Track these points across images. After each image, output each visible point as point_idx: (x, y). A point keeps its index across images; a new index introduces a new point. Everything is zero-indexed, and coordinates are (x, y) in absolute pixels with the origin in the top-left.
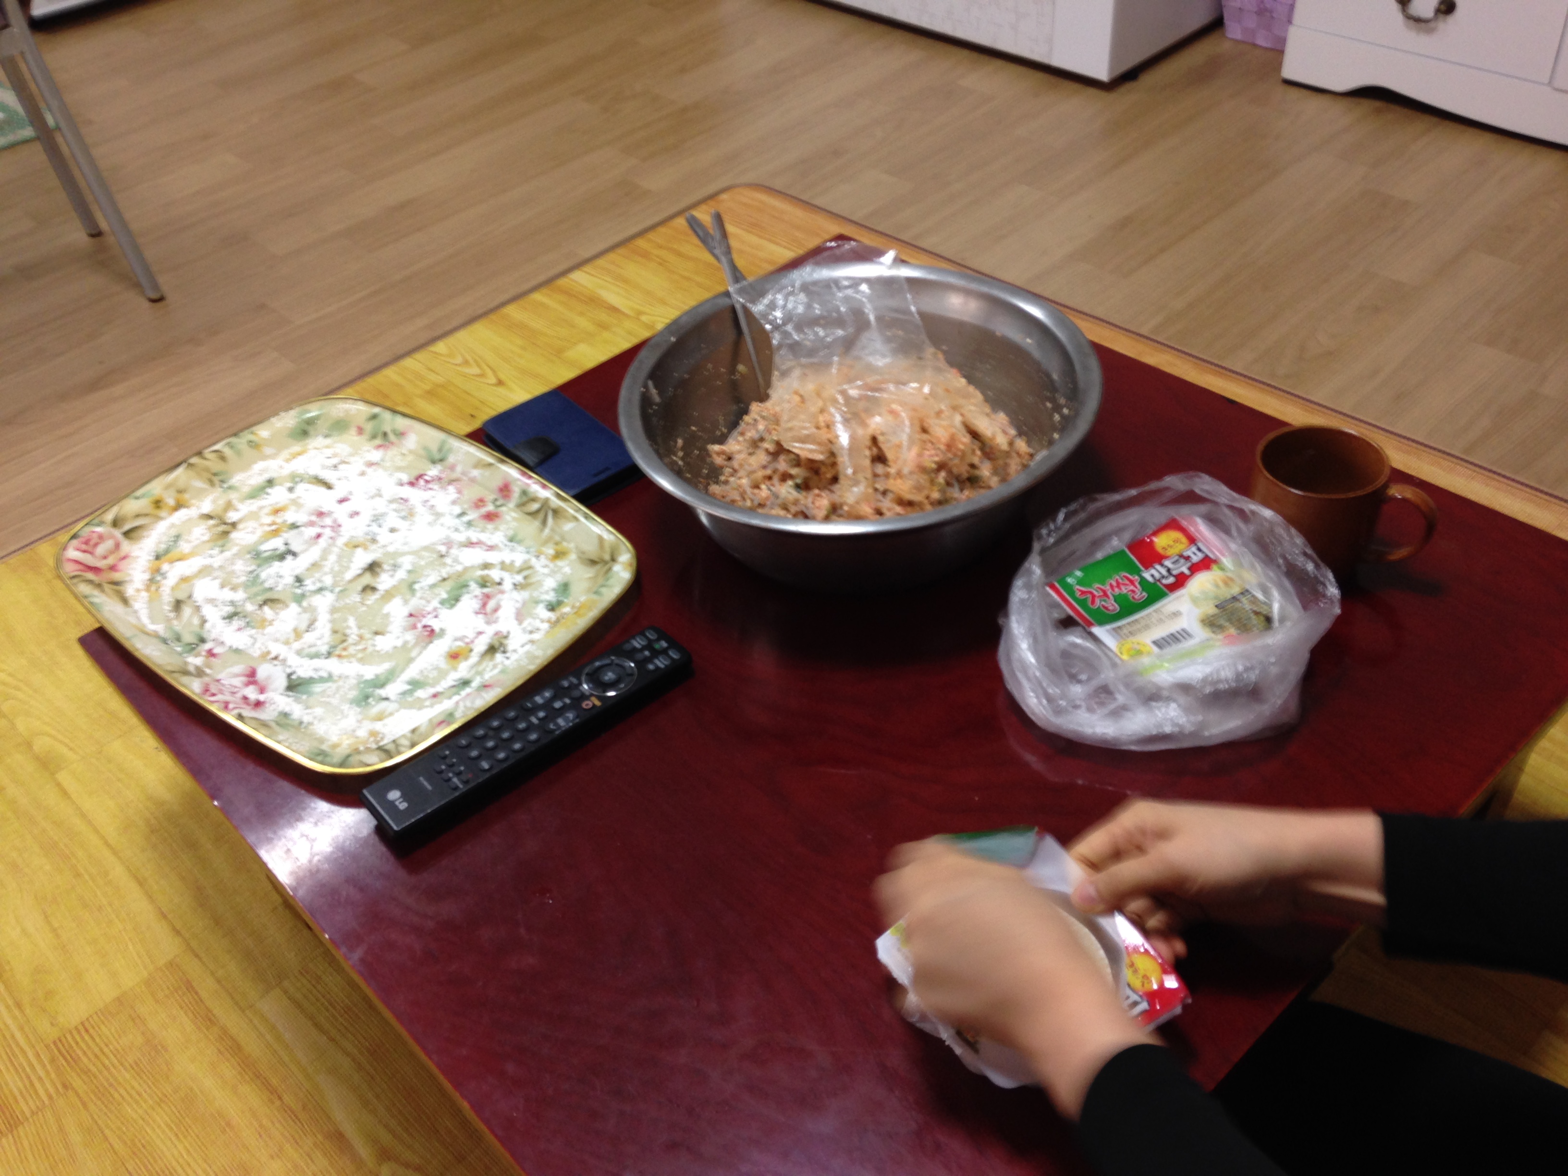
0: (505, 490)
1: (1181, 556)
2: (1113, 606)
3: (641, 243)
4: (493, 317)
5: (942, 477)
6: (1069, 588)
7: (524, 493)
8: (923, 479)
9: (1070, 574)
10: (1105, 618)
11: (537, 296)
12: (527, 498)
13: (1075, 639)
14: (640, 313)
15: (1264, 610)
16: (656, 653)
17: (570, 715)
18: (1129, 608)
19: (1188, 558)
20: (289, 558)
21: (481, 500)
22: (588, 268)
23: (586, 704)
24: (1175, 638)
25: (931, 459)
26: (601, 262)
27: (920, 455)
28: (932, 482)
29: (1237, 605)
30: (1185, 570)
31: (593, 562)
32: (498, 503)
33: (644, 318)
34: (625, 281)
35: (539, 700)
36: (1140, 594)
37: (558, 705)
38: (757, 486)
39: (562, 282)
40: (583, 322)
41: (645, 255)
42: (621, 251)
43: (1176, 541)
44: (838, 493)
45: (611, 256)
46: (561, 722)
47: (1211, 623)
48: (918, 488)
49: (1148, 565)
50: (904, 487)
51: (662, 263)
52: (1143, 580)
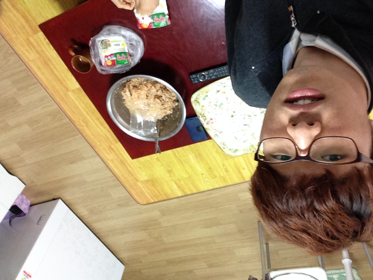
0: (207, 123)
1: (109, 60)
2: (123, 55)
3: (165, 198)
4: (199, 191)
5: (139, 88)
6: (128, 61)
7: (205, 121)
8: (142, 89)
9: (127, 64)
10: (125, 53)
11: (189, 193)
12: (205, 120)
13: (131, 52)
14: (171, 180)
15: (101, 44)
16: (194, 78)
17: (210, 72)
18: (120, 53)
19: (108, 59)
20: (245, 124)
21: (212, 123)
22: (177, 196)
23: (207, 73)
24: (117, 45)
25: (139, 91)
26: (175, 197)
27: (141, 92)
28: (141, 88)
29: (104, 47)
30: (109, 57)
31: (198, 102)
32: (209, 122)
33: (171, 179)
34: (171, 189)
35: (214, 77)
36: (118, 55)
37: (212, 75)
38: (168, 102)
39: (183, 194)
40: (182, 182)
41: (165, 194)
42: (170, 198)
43: (108, 63)
44: (156, 93)
45: (172, 197)
46: (212, 71)
47: (110, 45)
48: (144, 87)
49: (114, 60)
50: (146, 88)
51: (163, 191)
52: (116, 58)
